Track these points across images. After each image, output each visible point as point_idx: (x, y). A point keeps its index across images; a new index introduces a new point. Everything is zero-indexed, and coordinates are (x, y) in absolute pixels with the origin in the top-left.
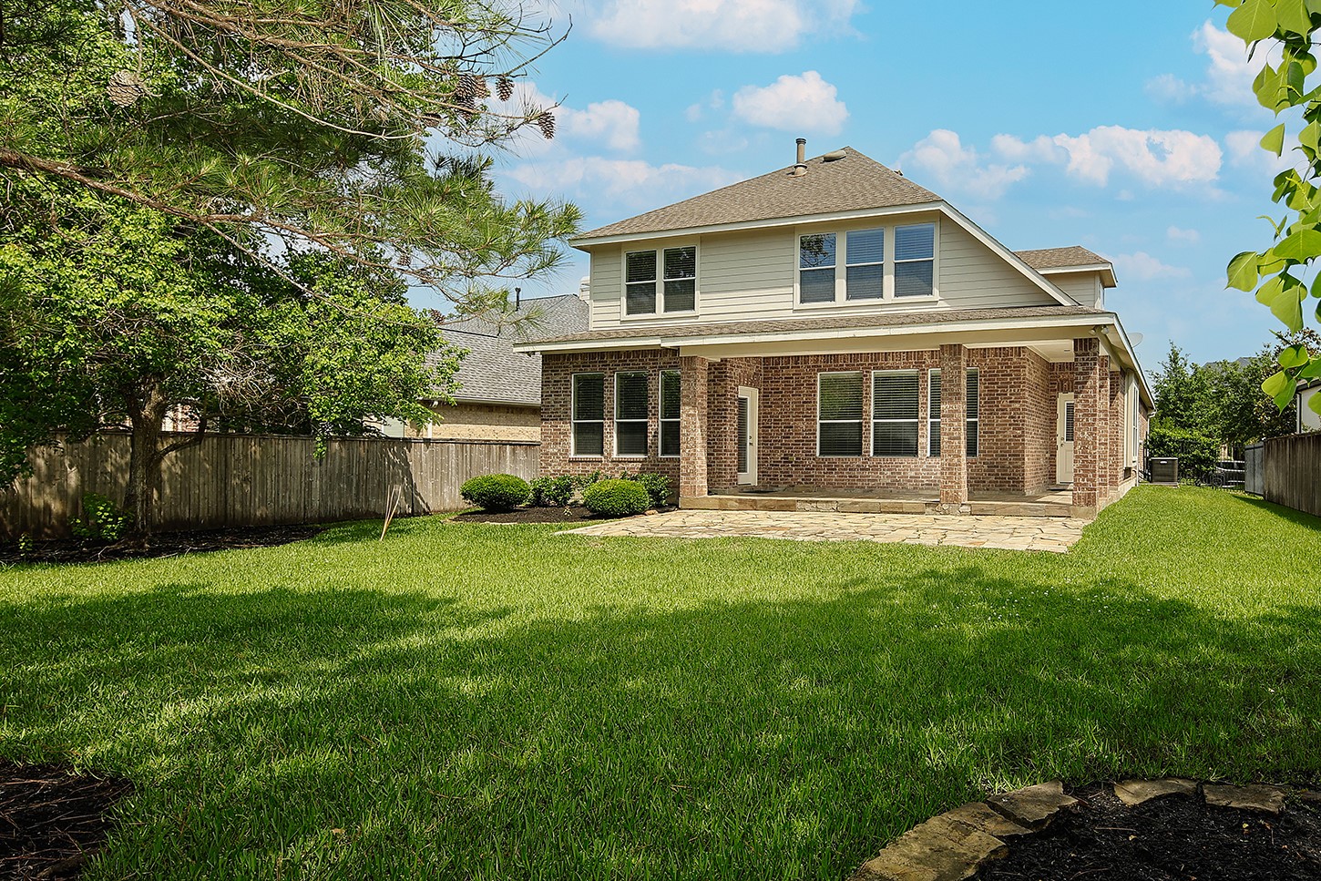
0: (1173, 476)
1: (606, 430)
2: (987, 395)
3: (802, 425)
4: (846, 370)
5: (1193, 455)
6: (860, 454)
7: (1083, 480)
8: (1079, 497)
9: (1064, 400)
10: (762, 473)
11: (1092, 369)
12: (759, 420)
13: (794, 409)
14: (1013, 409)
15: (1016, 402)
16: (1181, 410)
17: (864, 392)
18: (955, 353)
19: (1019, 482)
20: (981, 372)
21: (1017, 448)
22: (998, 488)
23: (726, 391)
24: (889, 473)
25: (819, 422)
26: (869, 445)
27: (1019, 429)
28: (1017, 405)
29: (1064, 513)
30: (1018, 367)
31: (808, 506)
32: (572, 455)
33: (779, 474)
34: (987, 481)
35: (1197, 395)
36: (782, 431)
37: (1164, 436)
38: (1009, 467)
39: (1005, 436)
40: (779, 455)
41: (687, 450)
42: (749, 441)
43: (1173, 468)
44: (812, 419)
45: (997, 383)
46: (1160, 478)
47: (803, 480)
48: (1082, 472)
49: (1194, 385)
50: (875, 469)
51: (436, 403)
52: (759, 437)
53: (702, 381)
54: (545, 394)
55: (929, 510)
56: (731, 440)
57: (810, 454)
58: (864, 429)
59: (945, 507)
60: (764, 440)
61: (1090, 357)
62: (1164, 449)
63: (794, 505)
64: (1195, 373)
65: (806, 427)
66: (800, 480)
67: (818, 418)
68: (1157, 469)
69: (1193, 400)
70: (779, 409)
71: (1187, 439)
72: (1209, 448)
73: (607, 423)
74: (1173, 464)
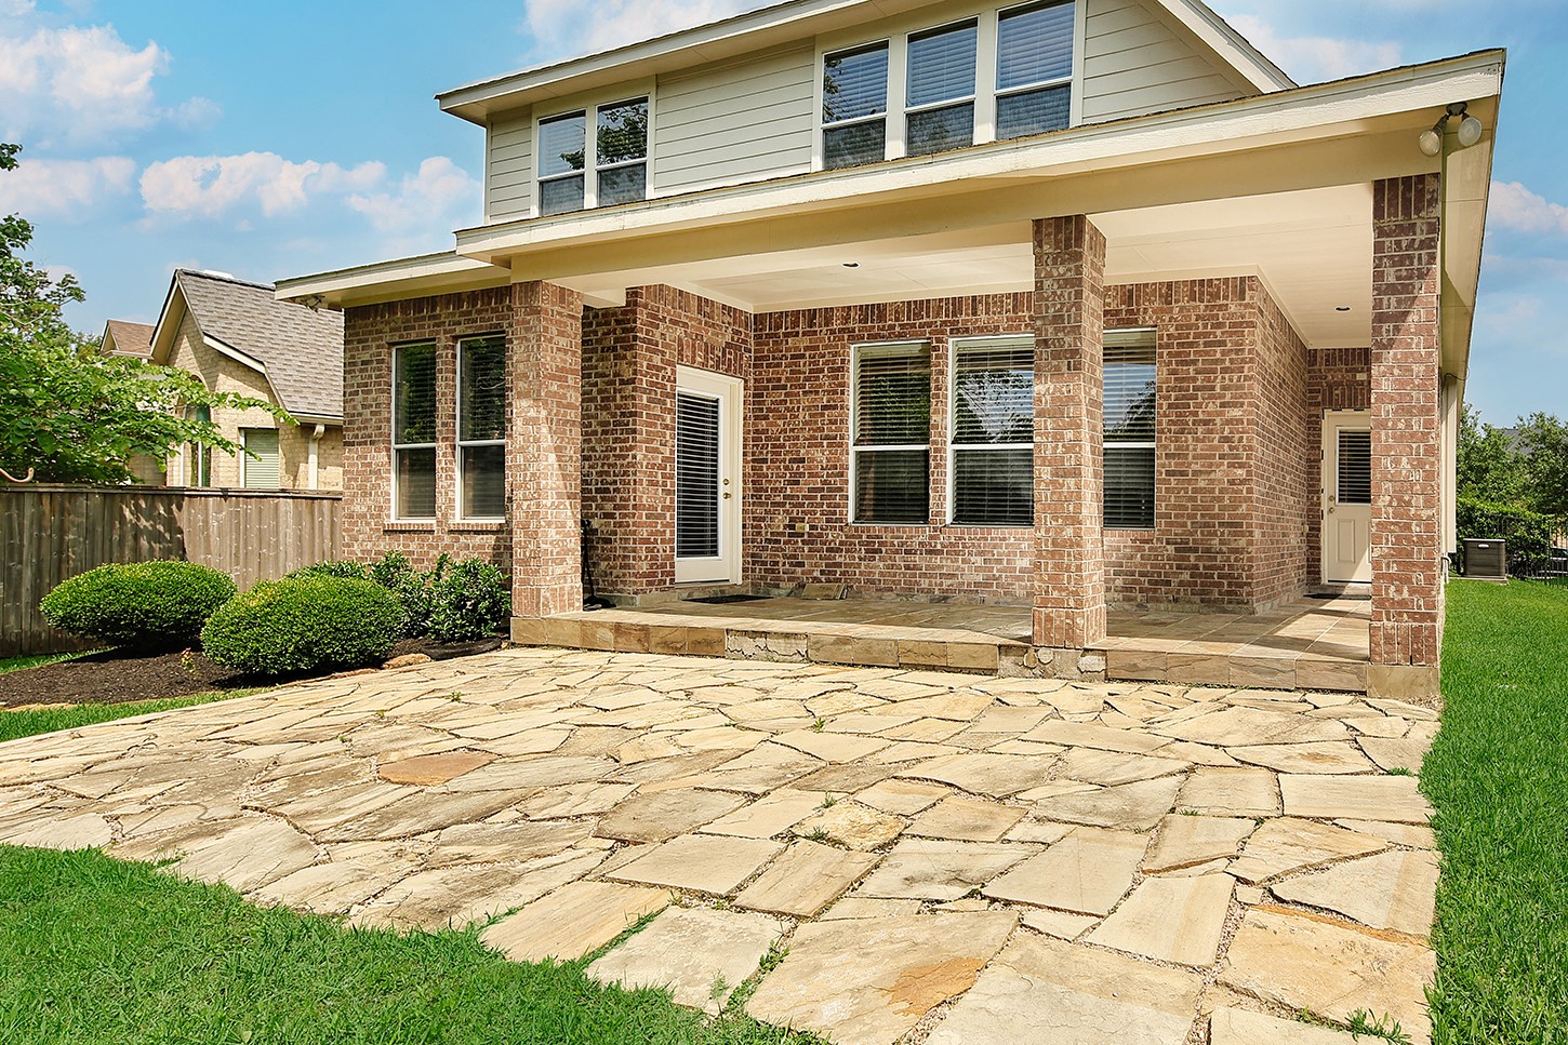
0: (1499, 567)
1: (441, 462)
2: (1174, 389)
3: (820, 456)
4: (900, 336)
5: (1516, 537)
6: (925, 519)
7: (1399, 591)
8: (1388, 639)
9: (1334, 425)
10: (752, 559)
11: (1422, 276)
12: (745, 446)
13: (806, 423)
14: (1229, 422)
15: (1235, 405)
16: (1473, 482)
17: (933, 385)
18: (1068, 240)
19: (1242, 585)
20: (1161, 338)
21: (1236, 508)
22: (1197, 598)
23: (635, 372)
24: (979, 561)
25: (853, 449)
26: (944, 498)
27: (1241, 466)
28: (1236, 413)
29: (1348, 680)
30: (1239, 326)
31: (748, 645)
32: (393, 518)
33: (781, 560)
34: (1175, 581)
35: (1491, 463)
36: (786, 468)
37: (1473, 508)
38: (1221, 552)
39: (1212, 481)
40: (781, 520)
41: (526, 504)
42: (722, 489)
43: (1499, 555)
44: (836, 442)
45: (1194, 362)
46: (1478, 569)
47: (822, 572)
48: (1394, 569)
49: (1489, 452)
50: (953, 550)
51: (320, 429)
52: (744, 481)
53: (563, 342)
54: (348, 391)
55: (1006, 663)
56: (651, 483)
57: (834, 519)
58: (932, 463)
59: (1045, 655)
60: (756, 491)
61: (1419, 237)
62: (1474, 528)
63: (721, 641)
64: (1489, 435)
65: (828, 460)
66: (817, 574)
67: (851, 442)
68: (1475, 557)
69: (1487, 470)
70: (780, 422)
71: (1507, 513)
72: (1539, 528)
73: (441, 447)
74: (1499, 549)
